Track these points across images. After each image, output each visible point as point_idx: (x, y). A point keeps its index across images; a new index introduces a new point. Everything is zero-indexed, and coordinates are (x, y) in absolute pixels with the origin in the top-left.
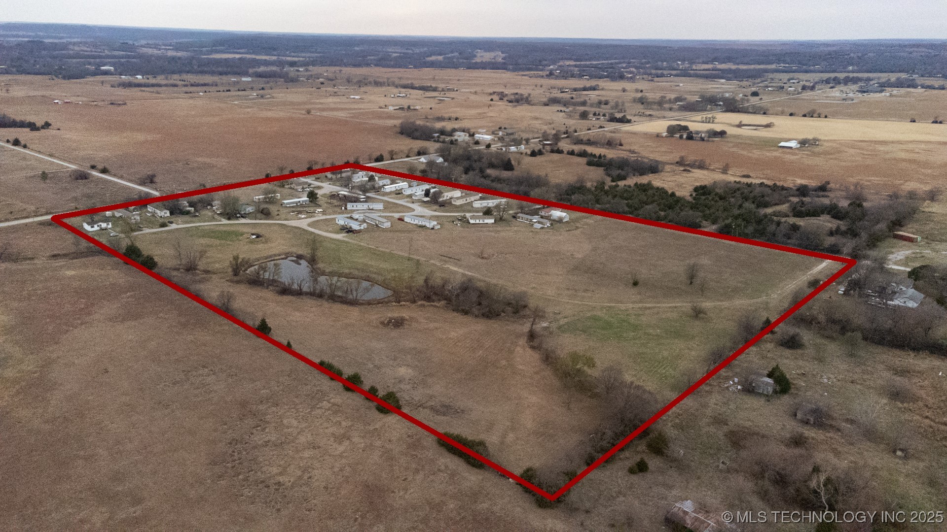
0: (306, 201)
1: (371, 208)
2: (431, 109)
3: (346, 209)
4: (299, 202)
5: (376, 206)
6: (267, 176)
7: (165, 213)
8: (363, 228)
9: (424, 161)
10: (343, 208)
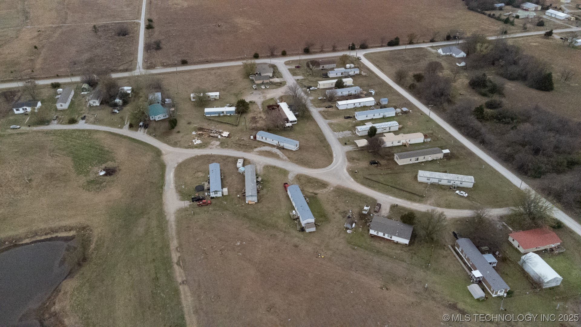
0: (231, 111)
3: (255, 137)
4: (223, 112)
5: (287, 145)
7: (95, 101)
8: (221, 195)
9: (442, 53)
10: (252, 137)
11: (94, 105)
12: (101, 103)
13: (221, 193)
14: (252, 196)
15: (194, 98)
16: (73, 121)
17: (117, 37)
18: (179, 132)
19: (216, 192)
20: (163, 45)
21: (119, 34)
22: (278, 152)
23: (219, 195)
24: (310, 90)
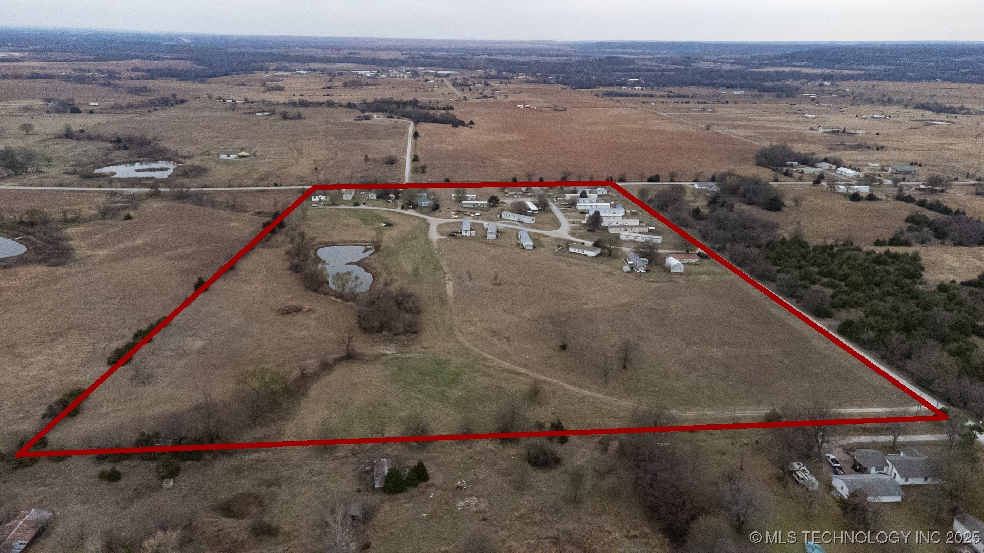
0: (485, 204)
1: (521, 220)
2: (878, 134)
3: (501, 216)
4: (477, 204)
5: (526, 219)
6: (515, 180)
7: (373, 196)
8: (469, 235)
9: (697, 188)
10: (498, 216)
11: (372, 198)
12: (378, 197)
13: (470, 232)
14: (491, 233)
15: (454, 197)
16: (356, 204)
17: (385, 165)
18: (440, 212)
19: (466, 231)
20: (428, 170)
21: (387, 164)
22: (517, 223)
23: (468, 234)
24: (557, 200)
